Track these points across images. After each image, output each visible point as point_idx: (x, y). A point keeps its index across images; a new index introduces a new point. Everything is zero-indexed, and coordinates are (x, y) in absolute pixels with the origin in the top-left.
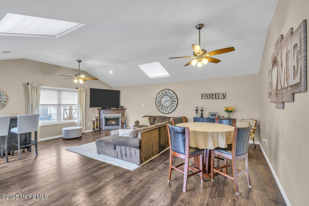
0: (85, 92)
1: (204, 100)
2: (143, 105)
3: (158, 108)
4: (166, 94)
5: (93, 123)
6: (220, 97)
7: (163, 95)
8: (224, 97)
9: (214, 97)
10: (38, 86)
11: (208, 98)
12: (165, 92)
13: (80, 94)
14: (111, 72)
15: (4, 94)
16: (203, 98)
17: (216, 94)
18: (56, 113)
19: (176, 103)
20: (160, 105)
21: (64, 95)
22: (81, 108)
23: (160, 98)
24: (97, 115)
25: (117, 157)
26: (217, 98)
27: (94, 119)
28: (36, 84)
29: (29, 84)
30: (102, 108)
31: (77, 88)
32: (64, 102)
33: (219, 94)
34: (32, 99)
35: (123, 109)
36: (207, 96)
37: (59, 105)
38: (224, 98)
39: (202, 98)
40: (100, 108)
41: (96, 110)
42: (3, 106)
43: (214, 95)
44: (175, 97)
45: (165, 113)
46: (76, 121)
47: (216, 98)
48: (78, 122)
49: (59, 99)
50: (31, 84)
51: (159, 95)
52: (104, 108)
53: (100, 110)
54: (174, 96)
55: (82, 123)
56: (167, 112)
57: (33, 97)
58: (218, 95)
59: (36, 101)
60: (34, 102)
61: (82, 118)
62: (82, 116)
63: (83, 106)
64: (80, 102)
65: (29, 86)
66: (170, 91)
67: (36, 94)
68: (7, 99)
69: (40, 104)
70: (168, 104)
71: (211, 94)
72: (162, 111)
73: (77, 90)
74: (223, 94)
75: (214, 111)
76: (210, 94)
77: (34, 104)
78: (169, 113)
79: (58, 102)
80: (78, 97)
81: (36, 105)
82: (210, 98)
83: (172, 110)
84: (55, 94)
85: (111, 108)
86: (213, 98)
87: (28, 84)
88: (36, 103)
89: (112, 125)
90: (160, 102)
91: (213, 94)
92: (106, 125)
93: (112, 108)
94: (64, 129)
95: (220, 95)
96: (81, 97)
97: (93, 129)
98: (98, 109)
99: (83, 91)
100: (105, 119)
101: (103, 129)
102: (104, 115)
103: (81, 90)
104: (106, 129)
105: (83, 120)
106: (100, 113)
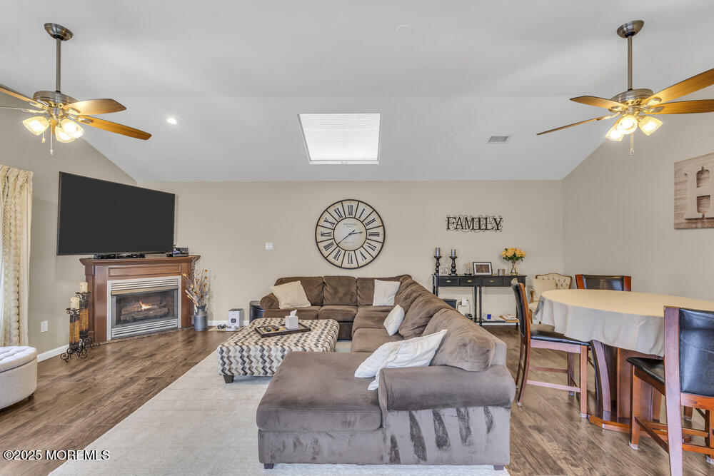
1: (452, 232)
2: (269, 246)
3: (326, 253)
4: (350, 213)
5: (72, 321)
6: (489, 226)
7: (341, 216)
8: (498, 225)
9: (476, 226)
11: (462, 228)
12: (345, 209)
13: (5, 194)
14: (172, 121)
16: (451, 227)
17: (479, 219)
19: (380, 239)
20: (332, 244)
22: (12, 258)
23: (329, 226)
24: (84, 287)
25: (395, 459)
26: (483, 227)
27: (75, 303)
30: (102, 257)
33: (486, 219)
35: (186, 261)
36: (459, 223)
38: (498, 229)
39: (448, 228)
40: (92, 256)
41: (74, 264)
43: (476, 220)
44: (378, 223)
45: (348, 266)
47: (480, 228)
51: (326, 215)
52: (109, 257)
53: (89, 267)
54: (374, 220)
55: (15, 325)
56: (355, 265)
58: (485, 221)
63: (18, 255)
64: (4, 232)
66: (362, 206)
70: (355, 241)
71: (469, 219)
72: (338, 263)
74: (495, 219)
75: (482, 258)
76: (466, 218)
78: (359, 267)
82: (467, 227)
83: (369, 258)
85: (142, 256)
86: (473, 229)
89: (146, 318)
90: (331, 235)
91: (473, 219)
92: (119, 321)
93: (148, 257)
95: (488, 222)
96: (8, 207)
97: (71, 344)
98: (81, 260)
99: (19, 183)
100: (115, 299)
101: (109, 338)
102: (110, 283)
103: (12, 179)
104: (119, 338)
105: (18, 315)
106: (90, 276)
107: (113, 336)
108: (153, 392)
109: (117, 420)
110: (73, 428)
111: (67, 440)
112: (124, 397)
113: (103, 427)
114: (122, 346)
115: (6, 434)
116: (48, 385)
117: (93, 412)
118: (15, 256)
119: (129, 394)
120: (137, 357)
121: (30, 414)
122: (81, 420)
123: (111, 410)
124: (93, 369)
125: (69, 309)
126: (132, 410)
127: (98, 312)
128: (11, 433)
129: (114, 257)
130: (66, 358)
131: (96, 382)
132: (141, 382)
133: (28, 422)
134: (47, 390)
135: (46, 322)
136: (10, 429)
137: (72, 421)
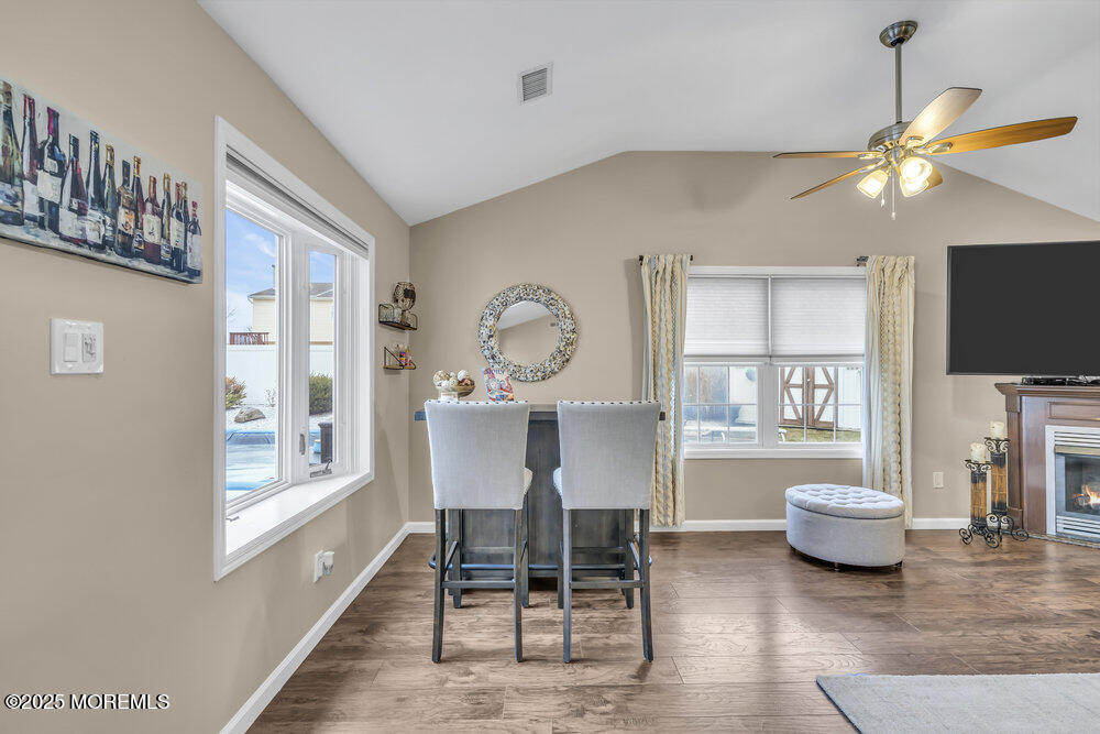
0: (910, 278)
5: (974, 481)
10: (678, 265)
13: (881, 293)
15: (567, 312)
18: (755, 400)
21: (793, 302)
22: (891, 377)
24: (999, 430)
27: (979, 453)
28: (670, 258)
29: (646, 260)
30: (1037, 382)
31: (862, 260)
32: (790, 343)
34: (657, 329)
37: (770, 357)
40: (1018, 379)
41: (986, 389)
42: (564, 359)
46: (857, 450)
48: (869, 460)
49: (769, 327)
50: (650, 261)
53: (1012, 397)
55: (895, 467)
57: (661, 320)
59: (670, 337)
60: (663, 341)
61: (892, 438)
62: (892, 428)
63: (897, 373)
64: (881, 343)
65: (645, 270)
67: (668, 307)
68: (573, 331)
69: (687, 350)
73: (860, 271)
77: (663, 351)
79: (761, 342)
80: (870, 311)
81: (671, 356)
84: (747, 301)
87: (641, 258)
88: (671, 347)
92: (1073, 505)
94: (795, 493)
96: (885, 310)
97: (973, 517)
98: (997, 386)
99: (897, 275)
100: (1062, 461)
101: (1051, 530)
102: (1051, 432)
103: (888, 271)
104: (1074, 538)
105: (900, 453)
106: (1014, 414)
107: (1061, 530)
108: (1086, 664)
109: (989, 669)
110: (920, 638)
111: (903, 648)
112: (1024, 639)
113: (962, 664)
114: (1072, 553)
115: (850, 598)
116: (924, 563)
117: (960, 633)
118: (895, 374)
119: (1036, 639)
120: (1092, 584)
121: (885, 589)
122: (936, 634)
123: (990, 647)
124: (998, 569)
125: (969, 461)
126: (1025, 669)
127: (1029, 478)
128: (854, 599)
129: (1063, 383)
130: (966, 537)
131: (991, 591)
132: (1074, 631)
133: (875, 598)
134: (919, 569)
135: (941, 473)
136: (857, 594)
137: (924, 627)
